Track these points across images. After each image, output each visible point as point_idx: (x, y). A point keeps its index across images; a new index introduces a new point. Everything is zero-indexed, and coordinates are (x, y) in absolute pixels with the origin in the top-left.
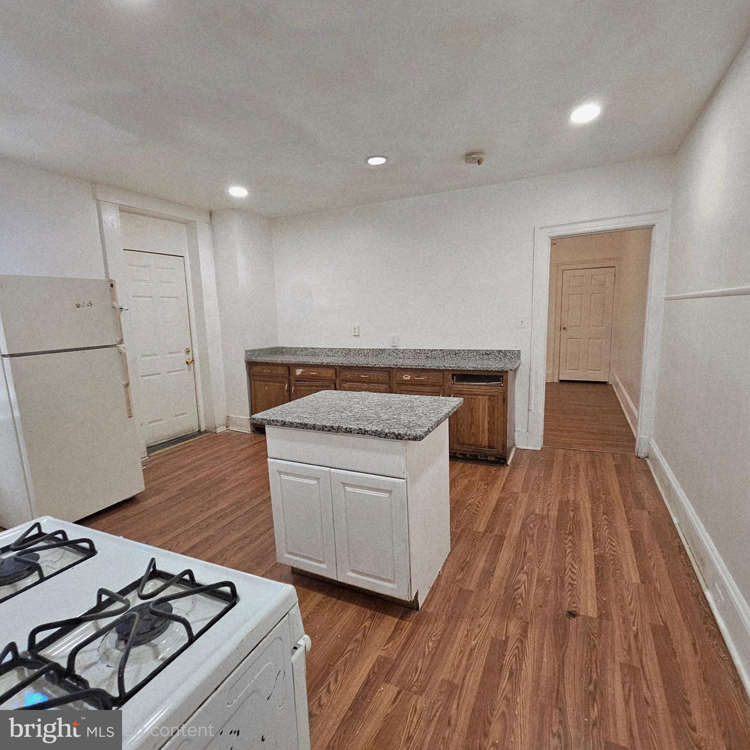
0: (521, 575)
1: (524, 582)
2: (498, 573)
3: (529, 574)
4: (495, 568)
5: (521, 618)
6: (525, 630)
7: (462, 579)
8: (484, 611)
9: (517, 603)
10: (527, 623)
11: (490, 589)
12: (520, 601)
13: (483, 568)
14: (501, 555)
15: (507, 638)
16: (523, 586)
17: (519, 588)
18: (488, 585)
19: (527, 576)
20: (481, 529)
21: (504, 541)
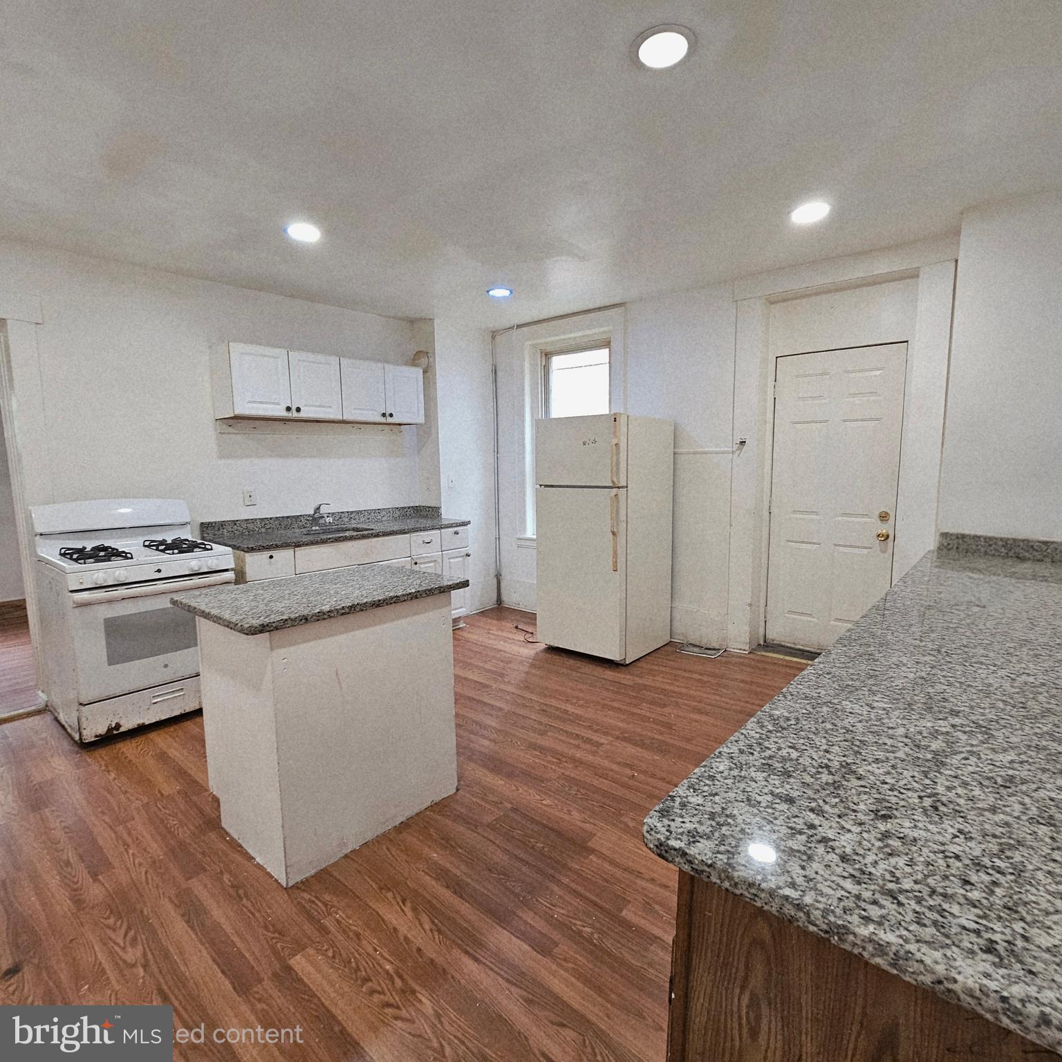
0: (139, 953)
1: (124, 949)
2: (179, 927)
3: (123, 967)
4: (192, 928)
5: (93, 908)
6: (78, 902)
7: (220, 880)
8: (149, 877)
9: (112, 916)
10: (79, 910)
11: (167, 900)
12: (111, 921)
13: (206, 912)
14: (205, 953)
15: (95, 880)
16: (122, 945)
17: (126, 935)
18: (176, 902)
19: (124, 961)
20: (299, 963)
21: (232, 983)
